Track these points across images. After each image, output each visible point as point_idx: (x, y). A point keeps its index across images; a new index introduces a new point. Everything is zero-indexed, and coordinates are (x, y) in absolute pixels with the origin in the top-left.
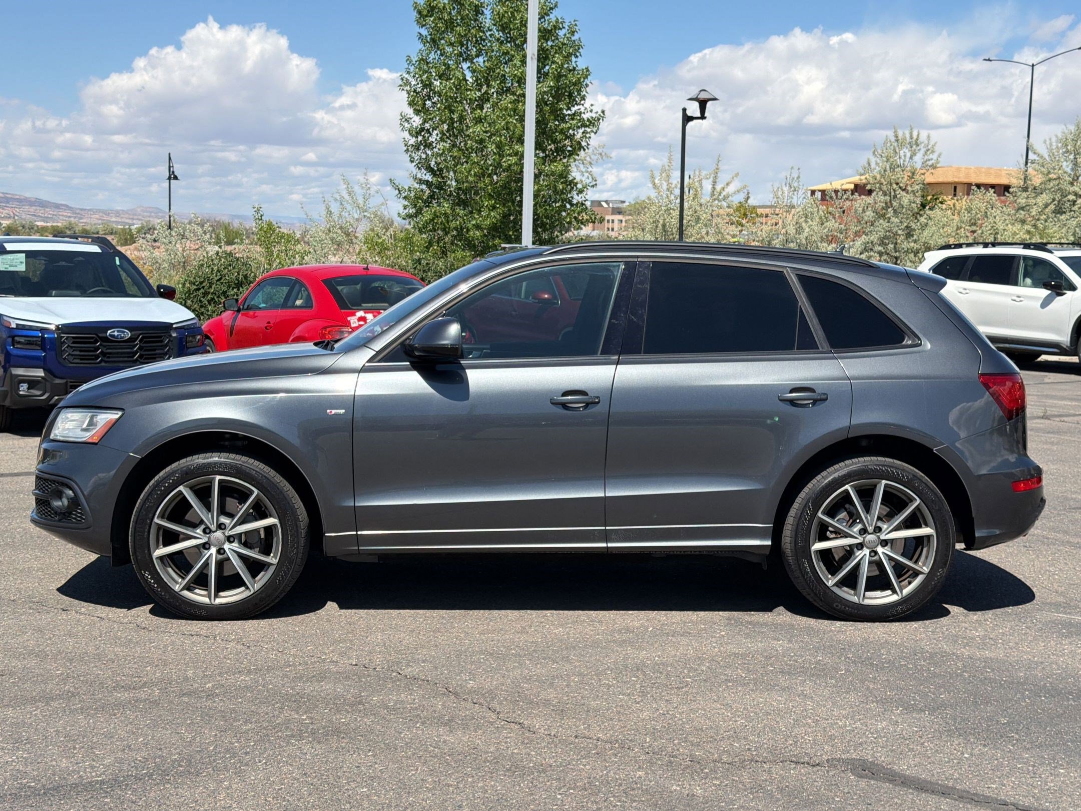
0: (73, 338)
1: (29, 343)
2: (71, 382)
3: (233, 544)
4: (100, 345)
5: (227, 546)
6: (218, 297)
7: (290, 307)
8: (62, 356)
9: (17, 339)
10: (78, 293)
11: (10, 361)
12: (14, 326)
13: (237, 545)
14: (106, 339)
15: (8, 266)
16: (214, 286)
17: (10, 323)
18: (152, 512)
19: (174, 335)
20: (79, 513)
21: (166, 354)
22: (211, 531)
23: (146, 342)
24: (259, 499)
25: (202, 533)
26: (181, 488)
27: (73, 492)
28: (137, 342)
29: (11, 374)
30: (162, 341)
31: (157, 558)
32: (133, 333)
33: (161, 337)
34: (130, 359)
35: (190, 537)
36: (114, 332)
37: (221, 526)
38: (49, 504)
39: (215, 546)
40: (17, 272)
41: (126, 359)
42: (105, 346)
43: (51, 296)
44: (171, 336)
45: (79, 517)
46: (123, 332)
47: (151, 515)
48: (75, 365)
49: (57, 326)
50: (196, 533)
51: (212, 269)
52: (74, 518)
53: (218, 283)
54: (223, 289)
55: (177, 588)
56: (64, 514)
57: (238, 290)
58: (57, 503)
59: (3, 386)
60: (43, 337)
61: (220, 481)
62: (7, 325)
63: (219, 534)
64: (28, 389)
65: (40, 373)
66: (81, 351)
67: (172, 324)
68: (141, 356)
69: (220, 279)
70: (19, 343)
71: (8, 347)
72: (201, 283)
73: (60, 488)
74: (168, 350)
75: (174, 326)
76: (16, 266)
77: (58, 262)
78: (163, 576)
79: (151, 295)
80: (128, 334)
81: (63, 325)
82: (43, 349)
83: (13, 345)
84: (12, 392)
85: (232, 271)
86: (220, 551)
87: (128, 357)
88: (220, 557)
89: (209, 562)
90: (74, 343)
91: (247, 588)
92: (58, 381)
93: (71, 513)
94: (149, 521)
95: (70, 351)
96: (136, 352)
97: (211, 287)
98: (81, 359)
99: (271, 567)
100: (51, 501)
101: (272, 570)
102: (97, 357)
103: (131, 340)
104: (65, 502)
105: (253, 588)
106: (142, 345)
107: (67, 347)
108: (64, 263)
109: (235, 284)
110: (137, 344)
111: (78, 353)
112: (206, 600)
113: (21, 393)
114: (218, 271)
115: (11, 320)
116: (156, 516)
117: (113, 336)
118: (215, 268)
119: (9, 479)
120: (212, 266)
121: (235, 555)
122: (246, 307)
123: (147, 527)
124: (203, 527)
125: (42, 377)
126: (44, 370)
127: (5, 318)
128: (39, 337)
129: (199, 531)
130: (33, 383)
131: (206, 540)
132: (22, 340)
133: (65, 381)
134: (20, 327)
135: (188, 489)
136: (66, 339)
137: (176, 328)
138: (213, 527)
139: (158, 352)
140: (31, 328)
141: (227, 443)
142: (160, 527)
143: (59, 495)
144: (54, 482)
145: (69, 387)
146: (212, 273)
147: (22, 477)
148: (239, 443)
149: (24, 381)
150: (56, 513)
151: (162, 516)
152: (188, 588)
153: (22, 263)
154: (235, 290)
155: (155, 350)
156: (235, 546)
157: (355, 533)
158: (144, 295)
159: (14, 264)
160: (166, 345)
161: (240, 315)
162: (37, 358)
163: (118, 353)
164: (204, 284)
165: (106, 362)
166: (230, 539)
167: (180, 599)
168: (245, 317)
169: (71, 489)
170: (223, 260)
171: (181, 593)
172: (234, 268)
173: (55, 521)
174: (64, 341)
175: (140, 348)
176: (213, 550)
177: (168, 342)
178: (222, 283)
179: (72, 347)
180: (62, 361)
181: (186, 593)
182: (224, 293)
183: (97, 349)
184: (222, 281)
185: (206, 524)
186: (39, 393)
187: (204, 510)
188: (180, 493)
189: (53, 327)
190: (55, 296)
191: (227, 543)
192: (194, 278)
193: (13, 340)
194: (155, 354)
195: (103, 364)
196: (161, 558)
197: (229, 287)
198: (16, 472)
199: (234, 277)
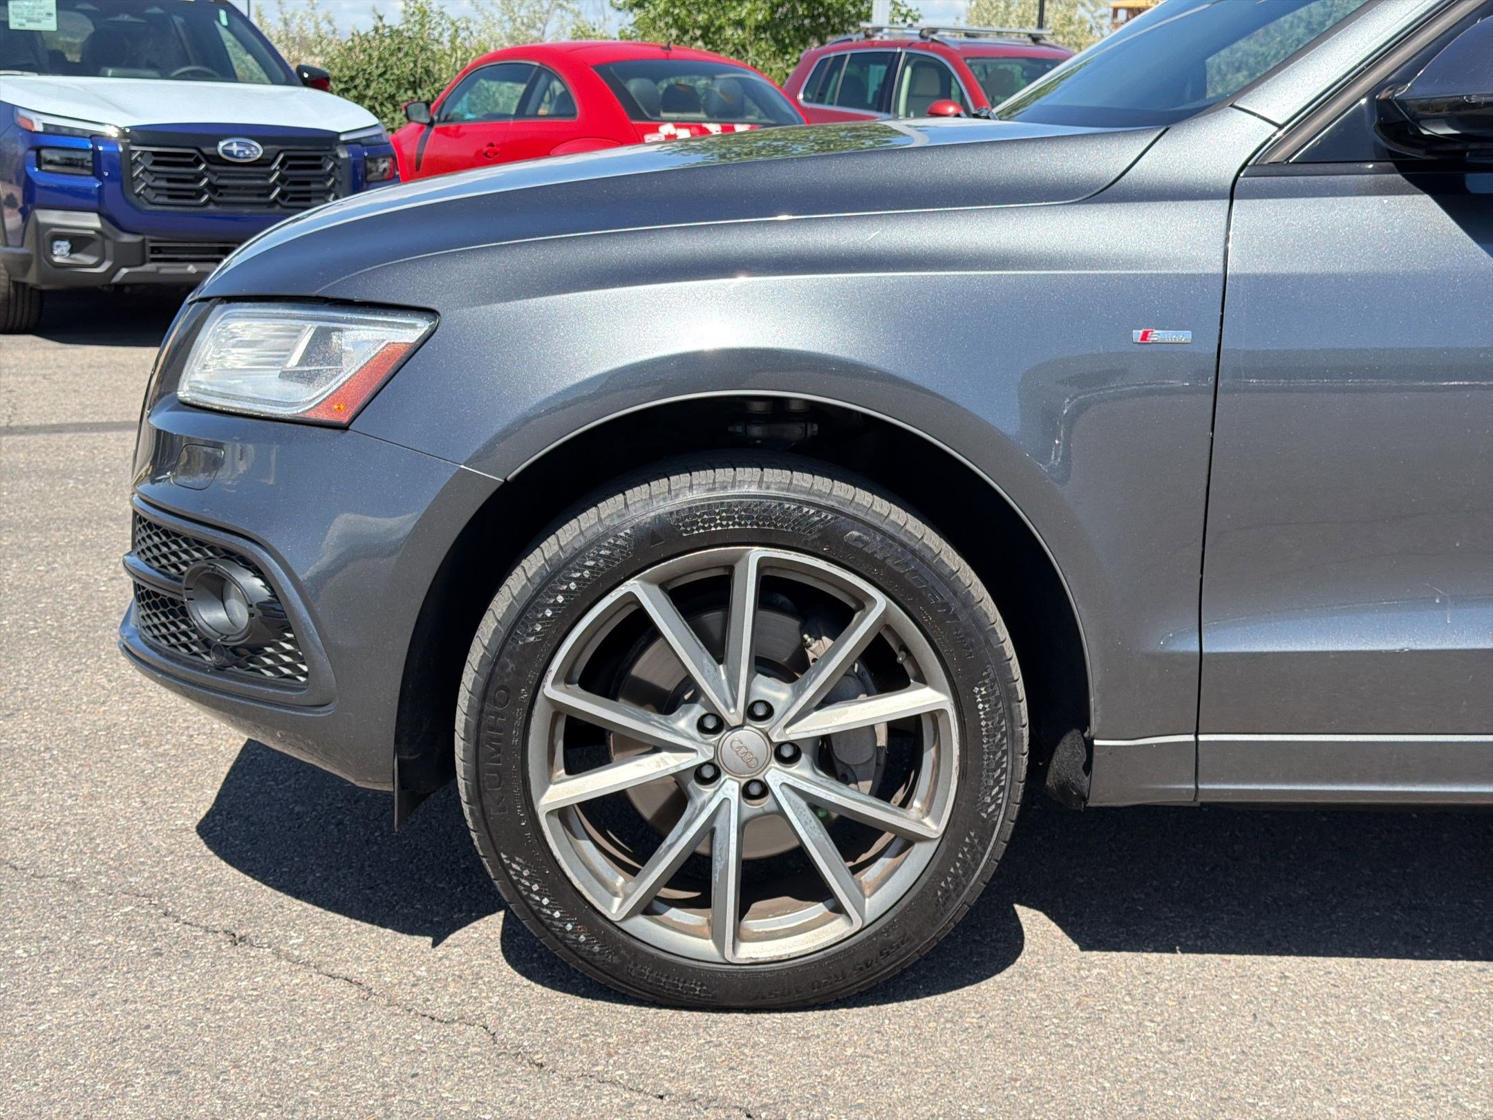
0: (155, 154)
1: (70, 163)
2: (153, 241)
3: (794, 769)
4: (206, 169)
5: (775, 776)
6: (382, 104)
7: (529, 116)
8: (133, 189)
9: (45, 154)
10: (153, 73)
11: (32, 198)
12: (39, 128)
13: (807, 773)
14: (215, 160)
15: (24, 21)
16: (374, 85)
17: (31, 122)
18: (538, 665)
19: (343, 155)
20: (287, 653)
21: (329, 191)
22: (720, 725)
23: (291, 167)
24: (888, 628)
25: (695, 733)
26: (633, 586)
27: (268, 584)
28: (275, 166)
29: (37, 224)
30: (320, 167)
31: (550, 813)
32: (266, 147)
33: (319, 158)
34: (263, 199)
35: (657, 747)
36: (230, 144)
37: (758, 712)
38: (184, 612)
39: (735, 774)
40: (40, 32)
41: (255, 199)
42: (215, 173)
43: (105, 76)
44: (337, 156)
45: (287, 665)
46: (248, 146)
47: (532, 676)
48: (159, 208)
49: (122, 131)
50: (675, 732)
51: (370, 56)
52: (268, 668)
53: (381, 80)
54: (389, 90)
55: (615, 909)
56: (234, 650)
57: (415, 92)
58: (210, 616)
59: (22, 246)
60: (95, 153)
61: (763, 564)
62: (24, 124)
63: (748, 738)
64: (72, 251)
65: (91, 222)
66: (169, 180)
67: (339, 134)
68: (282, 195)
69: (384, 73)
70: (50, 162)
71: (28, 169)
72: (352, 78)
73: (222, 567)
74: (333, 185)
75: (343, 138)
76: (39, 21)
77: (117, 15)
78: (569, 873)
79: (289, 82)
80: (257, 151)
81: (135, 129)
82: (97, 173)
83: (39, 166)
84: (39, 261)
85: (404, 60)
86: (754, 790)
87: (259, 195)
88: (752, 808)
89: (718, 825)
90: (155, 163)
91: (838, 909)
92: (127, 238)
93: (257, 650)
94: (525, 695)
95: (149, 180)
96: (274, 186)
97: (368, 86)
98: (170, 197)
99: (917, 846)
100: (191, 607)
101: (919, 856)
102: (200, 193)
103: (263, 163)
104: (241, 614)
105: (860, 911)
106: (285, 172)
107: (143, 172)
108: (126, 17)
109: (409, 82)
110: (275, 170)
111: (164, 184)
112: (704, 947)
113: (57, 259)
114: (380, 59)
115: (33, 117)
116: (550, 677)
117: (230, 153)
118: (375, 54)
119: (41, 439)
120: (370, 51)
121: (803, 804)
122: (442, 118)
123: (520, 714)
124: (698, 710)
125: (97, 231)
126: (101, 215)
127: (22, 112)
128: (87, 150)
129: (685, 721)
130: (79, 242)
131: (711, 755)
132: (55, 156)
133: (138, 239)
134: (51, 130)
135: (656, 589)
136: (141, 155)
137: (346, 143)
138: (733, 716)
139: (313, 187)
140: (72, 133)
141: (756, 431)
142: (558, 710)
143: (218, 589)
144: (200, 544)
145: (148, 251)
146: (370, 63)
147: (67, 436)
148: (795, 432)
149: (61, 237)
150: (206, 643)
151: (566, 678)
152: (649, 907)
153: (49, 14)
154: (410, 93)
155: (308, 183)
156: (803, 774)
157: (1191, 738)
158: (274, 81)
159: (36, 17)
160: (329, 175)
161: (433, 131)
162: (84, 194)
163: (239, 187)
164: (357, 82)
165: (217, 203)
166: (786, 754)
167: (627, 946)
168: (441, 136)
169: (259, 573)
170: (388, 41)
171: (623, 926)
172: (406, 54)
173: (202, 668)
174: (136, 161)
175: (281, 179)
176: (730, 788)
177: (333, 169)
178: (387, 80)
179: (152, 172)
180: (133, 198)
181: (642, 927)
182: (392, 97)
183: (199, 177)
184: (387, 76)
185: (709, 704)
186: (91, 260)
187: (707, 658)
188: (631, 598)
189: (113, 133)
190: (113, 76)
191: (775, 764)
192: (341, 70)
193: (38, 156)
194: (309, 192)
195: (211, 207)
196: (563, 814)
197: (399, 87)
198: (54, 422)
199: (407, 70)
